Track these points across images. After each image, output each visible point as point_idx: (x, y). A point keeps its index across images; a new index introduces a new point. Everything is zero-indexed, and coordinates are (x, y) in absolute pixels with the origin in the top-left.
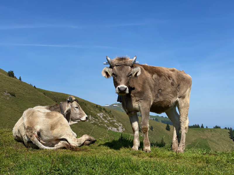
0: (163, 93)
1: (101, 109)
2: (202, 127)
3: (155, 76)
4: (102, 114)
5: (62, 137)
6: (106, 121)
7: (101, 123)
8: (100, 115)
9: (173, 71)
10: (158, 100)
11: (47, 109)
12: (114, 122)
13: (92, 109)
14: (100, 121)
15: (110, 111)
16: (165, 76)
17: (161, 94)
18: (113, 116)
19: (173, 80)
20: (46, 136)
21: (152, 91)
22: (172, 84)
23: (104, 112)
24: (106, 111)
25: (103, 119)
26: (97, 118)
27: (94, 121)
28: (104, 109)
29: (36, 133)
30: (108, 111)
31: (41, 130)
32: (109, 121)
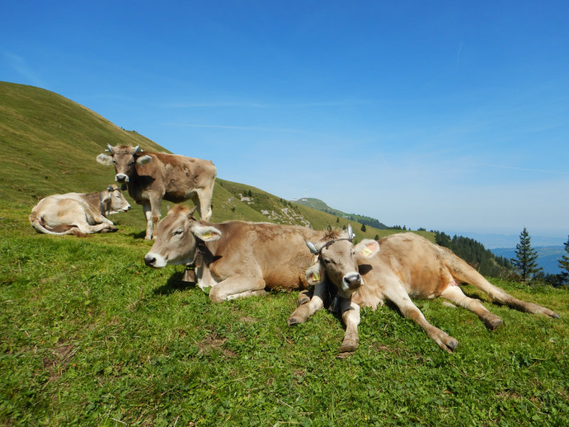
0: (177, 183)
1: (285, 203)
2: (404, 228)
3: (169, 166)
4: (286, 209)
5: (72, 224)
6: (291, 218)
7: (285, 220)
8: (285, 210)
9: (193, 161)
10: (171, 190)
11: (82, 197)
12: (300, 220)
13: (276, 203)
14: (285, 218)
15: (297, 207)
16: (179, 166)
17: (174, 185)
18: (299, 213)
19: (189, 171)
20: (51, 221)
21: (163, 181)
22: (187, 175)
23: (289, 207)
24: (292, 207)
25: (288, 216)
26: (280, 214)
27: (277, 217)
28: (290, 204)
29: (40, 219)
30: (294, 206)
31: (44, 216)
32: (294, 217)
